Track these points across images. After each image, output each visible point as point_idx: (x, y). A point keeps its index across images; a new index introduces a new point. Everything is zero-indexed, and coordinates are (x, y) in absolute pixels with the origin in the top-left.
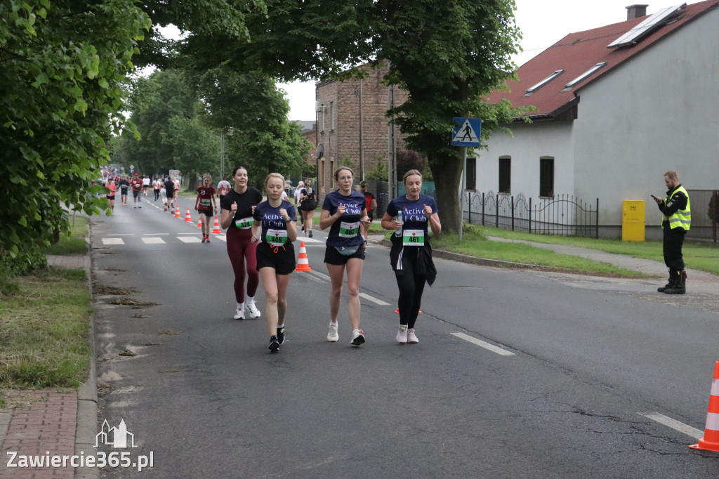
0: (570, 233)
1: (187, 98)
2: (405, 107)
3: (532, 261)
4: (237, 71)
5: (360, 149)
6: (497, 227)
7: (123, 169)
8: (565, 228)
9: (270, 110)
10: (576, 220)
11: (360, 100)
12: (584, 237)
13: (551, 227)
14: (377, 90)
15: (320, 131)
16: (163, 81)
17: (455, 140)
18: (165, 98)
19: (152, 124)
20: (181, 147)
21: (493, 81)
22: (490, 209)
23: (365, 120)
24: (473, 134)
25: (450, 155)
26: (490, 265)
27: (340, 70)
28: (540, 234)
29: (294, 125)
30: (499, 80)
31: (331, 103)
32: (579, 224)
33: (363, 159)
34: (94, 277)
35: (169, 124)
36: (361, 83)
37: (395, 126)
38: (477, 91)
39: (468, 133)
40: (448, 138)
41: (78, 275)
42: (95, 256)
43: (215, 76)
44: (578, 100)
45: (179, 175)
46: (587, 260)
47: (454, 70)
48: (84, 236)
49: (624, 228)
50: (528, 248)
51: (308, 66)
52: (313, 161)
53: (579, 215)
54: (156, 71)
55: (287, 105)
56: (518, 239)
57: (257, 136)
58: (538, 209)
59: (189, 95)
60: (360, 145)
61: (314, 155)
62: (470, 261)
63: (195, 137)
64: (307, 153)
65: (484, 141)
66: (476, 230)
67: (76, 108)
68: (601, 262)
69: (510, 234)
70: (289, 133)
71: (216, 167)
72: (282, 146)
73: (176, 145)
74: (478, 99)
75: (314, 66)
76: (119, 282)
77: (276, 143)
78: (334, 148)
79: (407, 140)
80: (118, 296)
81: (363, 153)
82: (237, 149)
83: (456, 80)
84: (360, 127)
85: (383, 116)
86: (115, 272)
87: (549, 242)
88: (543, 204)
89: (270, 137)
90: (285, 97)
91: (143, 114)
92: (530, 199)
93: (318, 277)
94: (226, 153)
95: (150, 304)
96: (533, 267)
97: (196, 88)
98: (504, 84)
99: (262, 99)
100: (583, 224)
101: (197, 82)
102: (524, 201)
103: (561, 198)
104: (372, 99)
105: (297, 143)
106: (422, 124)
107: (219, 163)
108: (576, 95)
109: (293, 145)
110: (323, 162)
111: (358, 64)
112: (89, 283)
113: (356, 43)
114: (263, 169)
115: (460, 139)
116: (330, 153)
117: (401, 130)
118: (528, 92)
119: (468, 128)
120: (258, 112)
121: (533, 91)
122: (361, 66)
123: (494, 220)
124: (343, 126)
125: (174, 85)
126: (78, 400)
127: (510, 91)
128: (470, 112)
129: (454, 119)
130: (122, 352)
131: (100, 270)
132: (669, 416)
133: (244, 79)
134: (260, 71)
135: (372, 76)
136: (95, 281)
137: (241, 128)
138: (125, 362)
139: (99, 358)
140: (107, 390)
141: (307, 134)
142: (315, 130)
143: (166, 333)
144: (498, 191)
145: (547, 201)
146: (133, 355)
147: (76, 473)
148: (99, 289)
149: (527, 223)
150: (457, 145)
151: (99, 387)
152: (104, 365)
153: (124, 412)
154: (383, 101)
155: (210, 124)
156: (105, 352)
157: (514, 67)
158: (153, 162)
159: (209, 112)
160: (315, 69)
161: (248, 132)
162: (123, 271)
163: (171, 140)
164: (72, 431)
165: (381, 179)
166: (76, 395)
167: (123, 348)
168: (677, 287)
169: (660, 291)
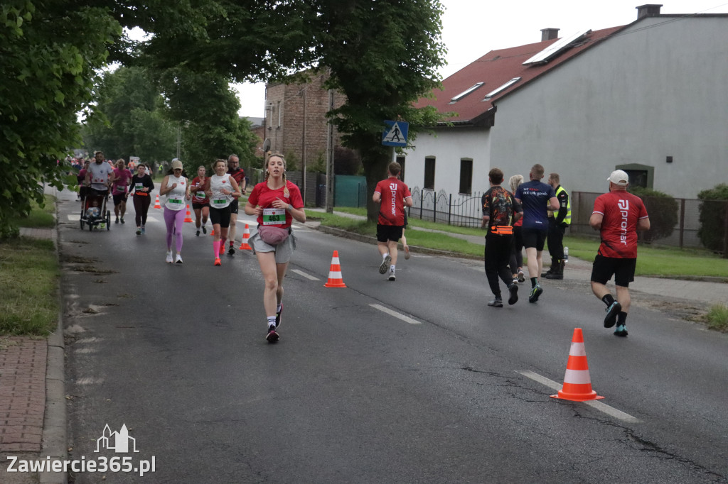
1: (149, 93)
2: (343, 110)
3: (448, 248)
4: (194, 71)
5: (303, 145)
6: (421, 218)
7: (87, 154)
9: (223, 106)
11: (304, 101)
13: (468, 220)
14: (320, 93)
15: (268, 127)
16: (127, 76)
17: (385, 140)
18: (128, 91)
19: (115, 114)
20: (141, 136)
21: (421, 90)
23: (308, 119)
24: (401, 136)
25: (380, 153)
27: (285, 74)
28: (458, 226)
29: (244, 121)
30: (426, 89)
31: (279, 102)
33: (305, 154)
34: (60, 247)
35: (131, 114)
36: (306, 87)
37: (334, 126)
38: (406, 97)
39: (396, 135)
40: (379, 138)
41: (47, 245)
42: (61, 230)
43: (174, 73)
44: (495, 110)
47: (386, 78)
48: (52, 212)
50: (446, 237)
51: (258, 69)
52: (260, 153)
54: (120, 66)
55: (238, 102)
56: (437, 229)
57: (210, 129)
58: (457, 204)
59: (150, 90)
60: (303, 141)
61: (262, 148)
63: (154, 126)
64: (256, 146)
65: (412, 143)
67: (56, 99)
69: (432, 225)
70: (241, 128)
72: (232, 139)
73: (137, 135)
74: (409, 105)
75: (263, 69)
76: (84, 252)
77: (227, 136)
78: (279, 143)
79: (344, 138)
80: (82, 265)
81: (305, 148)
82: (192, 140)
83: (388, 87)
84: (304, 125)
85: (323, 117)
86: (79, 244)
88: (461, 200)
89: (221, 131)
90: (236, 95)
91: (108, 105)
92: (451, 195)
94: (182, 144)
95: (110, 272)
96: (449, 254)
97: (157, 84)
98: (432, 91)
99: (216, 96)
101: (157, 78)
102: (444, 196)
103: (477, 195)
104: (315, 100)
105: (246, 137)
106: (356, 125)
107: (175, 152)
108: (493, 105)
109: (243, 138)
111: (302, 70)
112: (56, 252)
113: (301, 51)
115: (389, 140)
116: (276, 147)
117: (338, 129)
118: (452, 101)
119: (396, 130)
120: (213, 108)
121: (457, 100)
122: (304, 71)
123: (419, 212)
124: (289, 123)
125: (137, 80)
126: (48, 345)
127: (436, 99)
128: (399, 116)
129: (385, 121)
130: (86, 310)
131: (65, 241)
132: (539, 373)
133: (200, 78)
134: (215, 72)
135: (316, 80)
136: (61, 251)
137: (196, 121)
138: (88, 318)
139: (65, 315)
140: (73, 340)
141: (256, 129)
142: (264, 126)
143: (124, 296)
144: (423, 186)
145: (465, 197)
146: (95, 313)
147: (46, 401)
148: (65, 258)
149: (448, 216)
150: (388, 145)
151: (66, 337)
152: (70, 320)
153: (87, 357)
154: (324, 103)
155: (168, 117)
156: (71, 309)
157: (439, 78)
158: (115, 149)
159: (168, 106)
160: (263, 72)
161: (202, 125)
162: (86, 243)
163: (133, 129)
164: (43, 369)
165: (321, 172)
166: (46, 342)
167: (87, 307)
168: (557, 274)
169: (543, 276)
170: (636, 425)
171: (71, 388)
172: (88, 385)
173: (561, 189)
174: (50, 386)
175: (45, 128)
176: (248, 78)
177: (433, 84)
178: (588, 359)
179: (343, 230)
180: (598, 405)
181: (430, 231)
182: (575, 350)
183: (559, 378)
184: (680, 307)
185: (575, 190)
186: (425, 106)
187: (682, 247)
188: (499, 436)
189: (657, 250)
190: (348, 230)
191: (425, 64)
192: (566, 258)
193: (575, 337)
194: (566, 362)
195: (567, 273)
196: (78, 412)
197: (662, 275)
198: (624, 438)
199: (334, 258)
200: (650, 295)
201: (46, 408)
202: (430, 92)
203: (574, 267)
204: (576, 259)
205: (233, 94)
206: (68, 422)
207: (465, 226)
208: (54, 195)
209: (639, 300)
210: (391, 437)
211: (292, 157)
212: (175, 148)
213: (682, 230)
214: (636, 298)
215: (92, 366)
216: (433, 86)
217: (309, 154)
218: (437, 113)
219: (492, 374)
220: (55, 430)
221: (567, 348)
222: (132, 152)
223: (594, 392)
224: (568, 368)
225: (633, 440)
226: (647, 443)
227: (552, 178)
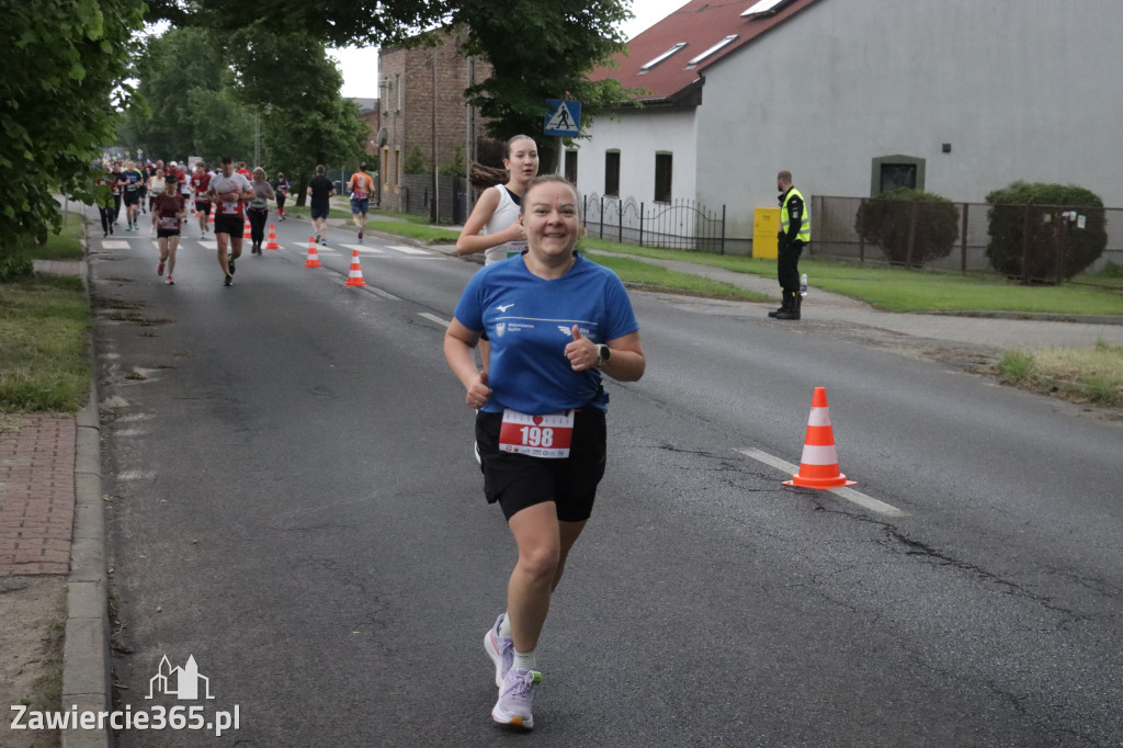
0: (689, 246)
1: (212, 65)
2: (488, 85)
3: (639, 279)
4: (275, 32)
6: (601, 237)
7: (128, 153)
8: (684, 241)
9: (319, 83)
10: (697, 231)
11: (433, 73)
12: (707, 252)
13: (667, 239)
14: (455, 61)
15: (382, 111)
16: (180, 41)
17: (548, 127)
18: (183, 63)
19: (165, 97)
20: (204, 127)
21: (598, 55)
22: (593, 216)
24: (570, 121)
27: (406, 35)
28: (654, 248)
29: (349, 103)
30: (604, 54)
31: (398, 76)
32: (701, 236)
33: (437, 149)
34: (92, 286)
35: (188, 96)
36: (435, 53)
37: (476, 108)
38: (577, 66)
39: (564, 119)
41: (72, 284)
42: (93, 262)
43: (248, 36)
44: (702, 81)
46: (705, 279)
47: (548, 38)
48: (79, 237)
49: (754, 241)
50: (635, 263)
51: (366, 29)
52: (373, 149)
53: (701, 226)
54: (169, 27)
55: (340, 77)
56: (625, 254)
58: (651, 216)
59: (213, 61)
60: (434, 131)
61: (376, 142)
63: (222, 114)
64: (366, 140)
65: (586, 130)
67: (71, 75)
68: (722, 282)
69: (620, 246)
70: (343, 113)
71: (250, 154)
72: (333, 129)
73: (198, 125)
74: (580, 76)
75: (373, 28)
76: (125, 293)
77: (326, 125)
78: (400, 134)
79: (490, 125)
80: (123, 312)
81: (437, 141)
82: (276, 132)
83: (551, 51)
84: (433, 108)
85: (461, 95)
86: (118, 282)
87: (661, 256)
88: (657, 211)
89: (319, 118)
90: (338, 67)
91: (154, 84)
92: (642, 204)
93: (372, 292)
94: (262, 137)
96: (641, 287)
97: (223, 52)
98: (613, 57)
99: (308, 69)
100: (706, 236)
101: (224, 44)
102: (633, 205)
103: (679, 204)
104: (449, 72)
105: (353, 126)
106: (507, 106)
107: (253, 149)
108: (701, 75)
109: (348, 128)
110: (386, 151)
111: (429, 28)
112: (86, 294)
113: (426, 2)
114: (309, 158)
115: (554, 127)
116: (395, 141)
117: (482, 113)
118: (642, 70)
119: (564, 113)
120: (304, 85)
121: (650, 68)
122: (432, 31)
123: (598, 228)
124: (413, 106)
125: (194, 46)
126: (77, 426)
127: (620, 69)
128: (568, 93)
129: (548, 100)
130: (130, 375)
131: (99, 278)
132: (766, 451)
133: (285, 42)
134: (305, 33)
135: (449, 43)
136: (93, 292)
137: (281, 105)
138: (133, 386)
139: (101, 382)
140: (112, 417)
141: (366, 115)
142: (376, 111)
143: (183, 355)
144: (604, 193)
145: (663, 207)
146: (145, 379)
147: (76, 503)
148: (98, 302)
149: (639, 233)
150: (551, 134)
151: (102, 413)
152: (107, 389)
153: (132, 441)
154: (462, 76)
155: (241, 99)
156: (109, 374)
157: (623, 37)
158: (167, 146)
159: (240, 83)
160: (374, 32)
161: (290, 110)
162: (128, 281)
163: (191, 117)
164: (71, 459)
165: (459, 175)
166: (72, 421)
167: (131, 371)
168: (791, 312)
169: (772, 315)
170: (900, 519)
171: (109, 483)
172: (134, 481)
173: (794, 192)
174: (80, 482)
175: (61, 117)
176: (353, 41)
177: (614, 46)
178: (834, 429)
180: (849, 493)
181: (613, 255)
182: (816, 417)
183: (795, 457)
184: (962, 354)
185: (815, 194)
186: (603, 78)
187: (964, 270)
188: (711, 539)
189: (930, 276)
191: (604, 17)
192: (804, 290)
193: (816, 400)
194: (804, 435)
196: (121, 519)
197: (937, 311)
198: (883, 538)
200: (920, 339)
201: (75, 512)
202: (610, 59)
203: (814, 302)
204: (818, 290)
205: (332, 65)
206: (106, 533)
207: (664, 248)
208: (83, 213)
209: (905, 345)
211: (419, 154)
212: (253, 143)
213: (964, 247)
214: (902, 344)
215: (140, 454)
216: (614, 49)
217: (442, 149)
218: (620, 89)
219: (701, 454)
220: (89, 544)
221: (806, 416)
222: (192, 151)
223: (842, 476)
224: (806, 443)
225: (897, 540)
226: (914, 544)
227: (779, 178)
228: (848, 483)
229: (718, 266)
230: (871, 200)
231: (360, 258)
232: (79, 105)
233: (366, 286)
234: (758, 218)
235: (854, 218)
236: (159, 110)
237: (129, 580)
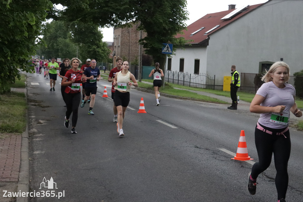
0: (204, 87)
1: (65, 31)
2: (146, 39)
3: (189, 96)
4: (84, 22)
5: (129, 54)
6: (178, 84)
7: (39, 57)
8: (203, 85)
9: (96, 37)
10: (207, 83)
11: (130, 35)
12: (209, 89)
13: (198, 85)
14: (136, 32)
15: (114, 46)
16: (56, 25)
17: (163, 51)
18: (56, 31)
19: (51, 40)
20: (62, 50)
21: (178, 30)
22: (176, 78)
24: (170, 50)
25: (161, 57)
26: (174, 98)
27: (122, 24)
28: (193, 87)
29: (105, 43)
30: (180, 30)
31: (119, 35)
32: (208, 84)
33: (130, 57)
34: (28, 96)
35: (57, 41)
36: (130, 29)
37: (142, 45)
38: (172, 34)
39: (168, 49)
40: (161, 50)
41: (22, 95)
42: (28, 89)
44: (209, 39)
45: (61, 60)
46: (209, 97)
47: (164, 25)
48: (24, 81)
49: (224, 86)
50: (187, 92)
51: (110, 22)
52: (111, 57)
53: (208, 81)
54: (53, 20)
55: (102, 36)
56: (185, 89)
57: (90, 47)
58: (193, 78)
60: (129, 51)
61: (112, 55)
62: (167, 96)
63: (67, 46)
64: (109, 54)
65: (174, 52)
66: (170, 85)
67: (24, 35)
68: (214, 98)
69: (182, 87)
70: (103, 46)
72: (99, 51)
73: (60, 49)
74: (173, 37)
75: (112, 22)
76: (37, 98)
77: (97, 50)
78: (119, 52)
79: (146, 51)
80: (37, 103)
81: (130, 55)
82: (83, 51)
83: (165, 29)
84: (129, 45)
85: (138, 41)
86: (36, 95)
87: (196, 90)
89: (95, 47)
90: (102, 33)
91: (48, 37)
92: (190, 74)
94: (79, 53)
95: (48, 107)
96: (189, 99)
97: (68, 28)
98: (183, 31)
99: (93, 33)
100: (209, 84)
101: (69, 26)
102: (188, 75)
103: (201, 74)
104: (134, 35)
106: (152, 45)
108: (208, 37)
109: (104, 51)
110: (115, 57)
111: (128, 22)
112: (26, 98)
113: (128, 14)
115: (165, 51)
116: (118, 54)
117: (143, 47)
118: (191, 35)
119: (168, 47)
120: (91, 38)
121: (193, 34)
122: (130, 23)
123: (177, 81)
124: (123, 44)
125: (60, 26)
126: (22, 137)
127: (184, 34)
128: (169, 41)
129: (163, 43)
130: (38, 122)
131: (30, 94)
132: (226, 149)
133: (86, 25)
134: (92, 23)
135: (134, 26)
136: (28, 98)
137: (85, 44)
138: (39, 126)
139: (29, 124)
141: (110, 47)
142: (113, 45)
143: (54, 117)
144: (179, 71)
145: (196, 75)
146: (42, 124)
147: (21, 160)
148: (29, 100)
149: (189, 83)
150: (164, 53)
151: (29, 134)
152: (31, 126)
153: (38, 142)
154: (138, 36)
155: (73, 41)
156: (32, 122)
157: (186, 25)
158: (51, 55)
159: (73, 37)
160: (112, 23)
161: (87, 45)
162: (38, 94)
163: (58, 47)
164: (20, 147)
165: (136, 65)
166: (21, 136)
167: (38, 121)
168: (234, 107)
169: (228, 108)
171: (31, 155)
172: (38, 154)
173: (236, 72)
174: (22, 154)
175: (21, 47)
176: (106, 26)
177: (183, 28)
178: (247, 143)
179: (146, 89)
180: (251, 162)
181: (182, 89)
182: (241, 139)
183: (235, 151)
185: (242, 72)
186: (180, 37)
188: (209, 175)
190: (148, 89)
191: (180, 19)
192: (238, 101)
193: (241, 134)
194: (238, 144)
195: (239, 107)
196: (34, 165)
198: (261, 176)
199: (141, 101)
201: (21, 163)
202: (182, 31)
203: (241, 104)
204: (242, 101)
205: (100, 32)
206: (30, 169)
207: (197, 87)
208: (26, 74)
210: (164, 176)
211: (124, 58)
212: (76, 55)
215: (40, 146)
216: (183, 29)
218: (185, 40)
219: (207, 149)
220: (24, 173)
221: (238, 139)
222: (58, 56)
223: (249, 157)
224: (238, 147)
225: (265, 177)
226: (271, 178)
227: (232, 67)
228: (251, 159)
229: (213, 93)
230: (259, 74)
231: (107, 89)
232: (26, 43)
233: (108, 97)
234: (225, 79)
235: (254, 80)
236: (49, 45)
237: (36, 184)
